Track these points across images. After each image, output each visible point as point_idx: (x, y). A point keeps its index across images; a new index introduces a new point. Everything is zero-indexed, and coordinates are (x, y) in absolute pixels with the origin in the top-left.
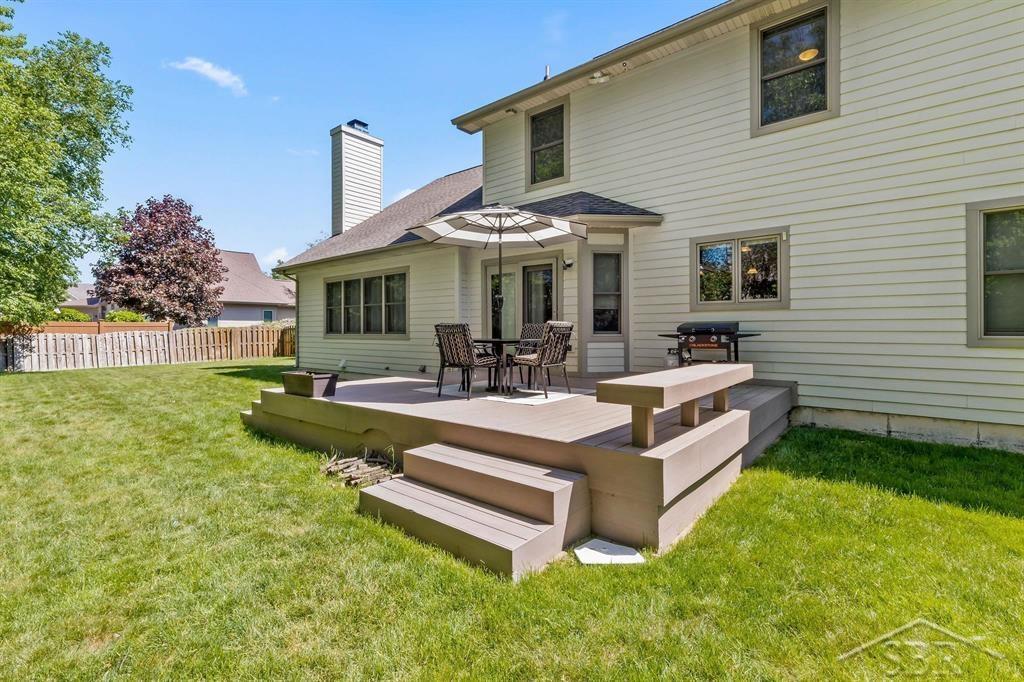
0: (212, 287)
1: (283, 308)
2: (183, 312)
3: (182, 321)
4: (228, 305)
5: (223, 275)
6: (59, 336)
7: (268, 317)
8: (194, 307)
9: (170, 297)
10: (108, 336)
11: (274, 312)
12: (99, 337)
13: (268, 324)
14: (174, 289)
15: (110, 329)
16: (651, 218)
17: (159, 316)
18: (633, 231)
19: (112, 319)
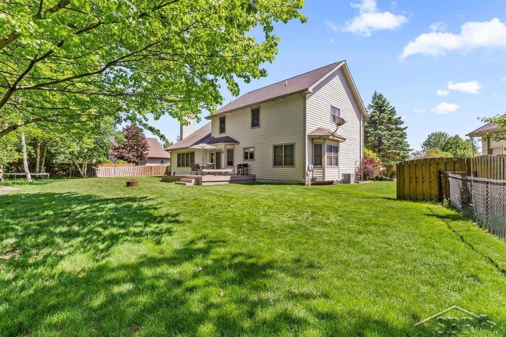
0: (145, 152)
1: (167, 159)
2: (137, 161)
3: (137, 164)
4: (150, 158)
5: (149, 148)
6: (106, 168)
7: (162, 162)
8: (140, 159)
9: (134, 156)
10: (118, 168)
11: (164, 161)
12: (116, 168)
13: (162, 165)
14: (134, 153)
15: (118, 166)
16: (237, 142)
17: (129, 162)
18: (235, 145)
19: (118, 163)
